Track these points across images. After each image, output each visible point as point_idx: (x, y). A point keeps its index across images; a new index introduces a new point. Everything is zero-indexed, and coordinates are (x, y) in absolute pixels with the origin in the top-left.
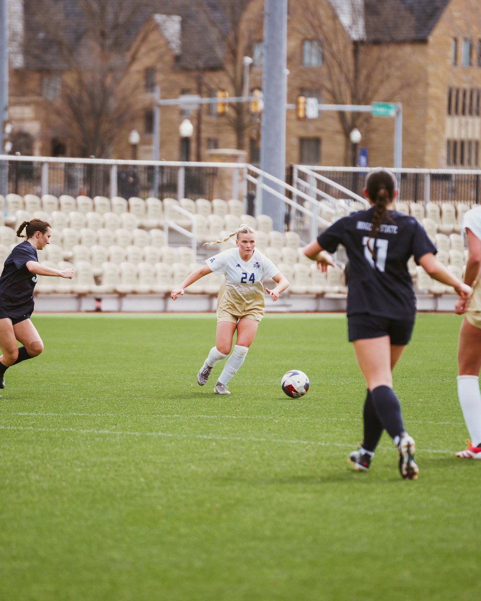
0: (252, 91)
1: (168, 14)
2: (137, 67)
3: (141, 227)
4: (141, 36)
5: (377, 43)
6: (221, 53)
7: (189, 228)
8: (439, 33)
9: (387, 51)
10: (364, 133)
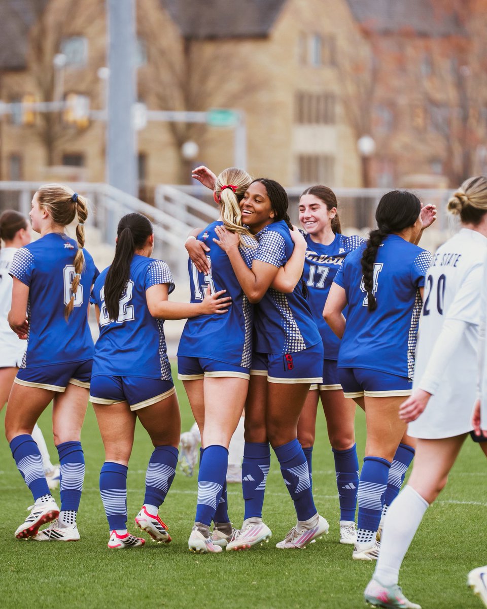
0: (65, 96)
8: (285, 28)
9: (227, 48)
10: (202, 145)
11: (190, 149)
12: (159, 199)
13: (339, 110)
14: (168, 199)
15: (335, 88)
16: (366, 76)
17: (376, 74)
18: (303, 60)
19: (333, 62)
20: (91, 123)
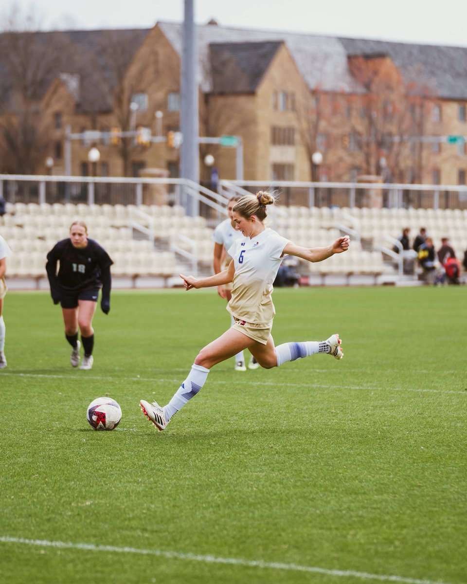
1: (72, 73)
2: (50, 111)
3: (113, 227)
4: (51, 89)
5: (222, 94)
6: (111, 101)
7: (147, 227)
8: (265, 88)
9: (231, 100)
10: (216, 157)
11: (210, 160)
12: (220, 189)
13: (297, 137)
14: (225, 188)
15: (295, 124)
16: (313, 117)
17: (319, 115)
18: (276, 107)
19: (294, 109)
20: (151, 143)
